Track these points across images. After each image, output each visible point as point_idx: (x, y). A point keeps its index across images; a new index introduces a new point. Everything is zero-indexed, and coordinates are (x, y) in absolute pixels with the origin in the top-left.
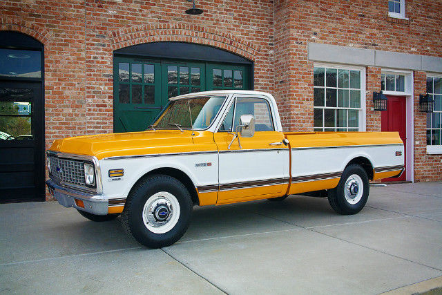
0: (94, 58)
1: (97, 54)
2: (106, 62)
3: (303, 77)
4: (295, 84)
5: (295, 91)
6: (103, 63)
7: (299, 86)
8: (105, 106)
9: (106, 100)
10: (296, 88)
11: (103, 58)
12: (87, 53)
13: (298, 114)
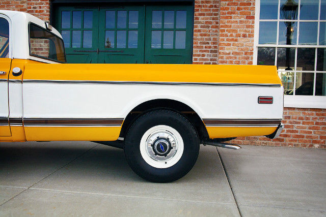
0: (34, 8)
1: (36, 4)
2: (43, 11)
3: (238, 9)
4: (227, 18)
5: (226, 26)
6: (40, 11)
7: (233, 20)
8: (42, 49)
9: (42, 44)
10: (228, 22)
11: (40, 7)
12: (28, 4)
13: (229, 54)
